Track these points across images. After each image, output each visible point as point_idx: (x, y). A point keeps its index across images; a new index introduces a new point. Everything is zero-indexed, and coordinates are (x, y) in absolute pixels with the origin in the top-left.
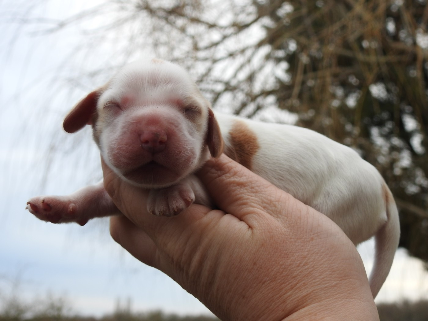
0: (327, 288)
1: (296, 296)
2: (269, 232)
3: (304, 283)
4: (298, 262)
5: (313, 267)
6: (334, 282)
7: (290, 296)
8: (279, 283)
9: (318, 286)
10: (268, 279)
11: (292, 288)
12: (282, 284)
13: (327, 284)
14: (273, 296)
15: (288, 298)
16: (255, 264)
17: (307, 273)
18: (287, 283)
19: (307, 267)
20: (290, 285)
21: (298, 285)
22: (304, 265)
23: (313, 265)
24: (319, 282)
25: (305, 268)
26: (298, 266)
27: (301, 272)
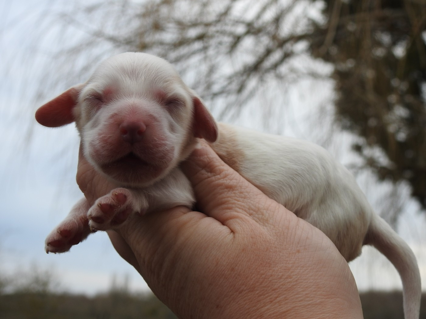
0: (310, 306)
1: (275, 310)
2: (252, 238)
3: (285, 298)
4: (281, 274)
5: (296, 281)
6: (319, 300)
7: (268, 309)
8: (257, 294)
9: (301, 302)
10: (245, 288)
11: (271, 302)
12: (261, 296)
13: (310, 301)
14: (249, 308)
15: (266, 312)
16: (233, 269)
17: (290, 286)
18: (266, 295)
19: (289, 280)
20: (269, 298)
21: (278, 299)
22: (287, 278)
23: (296, 279)
24: (301, 298)
25: (288, 281)
26: (281, 278)
27: (282, 285)
